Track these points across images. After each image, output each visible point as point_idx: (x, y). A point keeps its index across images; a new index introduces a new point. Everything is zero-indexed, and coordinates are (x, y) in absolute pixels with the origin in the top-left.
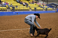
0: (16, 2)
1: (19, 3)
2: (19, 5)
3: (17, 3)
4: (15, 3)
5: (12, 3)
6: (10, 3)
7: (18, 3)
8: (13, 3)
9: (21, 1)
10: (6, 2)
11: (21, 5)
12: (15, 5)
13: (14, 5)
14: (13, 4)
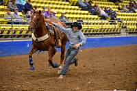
0: (77, 7)
1: (86, 12)
2: (86, 16)
3: (79, 12)
4: (76, 11)
5: (64, 11)
6: (58, 13)
7: (83, 12)
8: (69, 11)
9: (93, 5)
10: (46, 10)
11: (93, 16)
12: (75, 16)
13: (72, 18)
14: (67, 16)
